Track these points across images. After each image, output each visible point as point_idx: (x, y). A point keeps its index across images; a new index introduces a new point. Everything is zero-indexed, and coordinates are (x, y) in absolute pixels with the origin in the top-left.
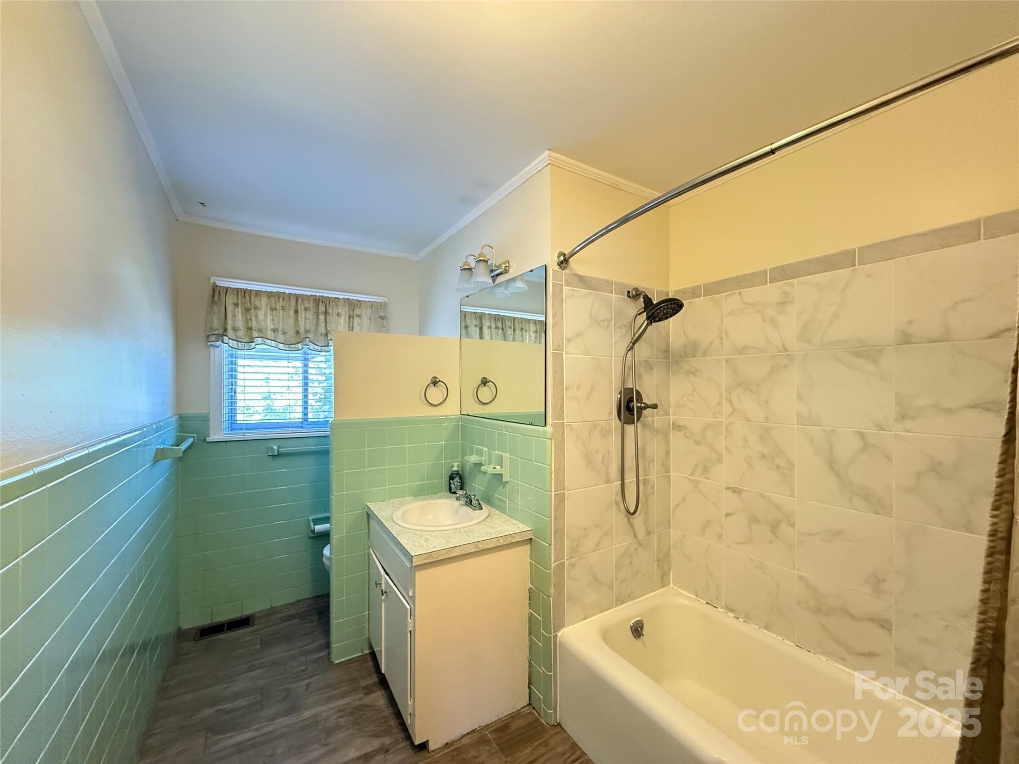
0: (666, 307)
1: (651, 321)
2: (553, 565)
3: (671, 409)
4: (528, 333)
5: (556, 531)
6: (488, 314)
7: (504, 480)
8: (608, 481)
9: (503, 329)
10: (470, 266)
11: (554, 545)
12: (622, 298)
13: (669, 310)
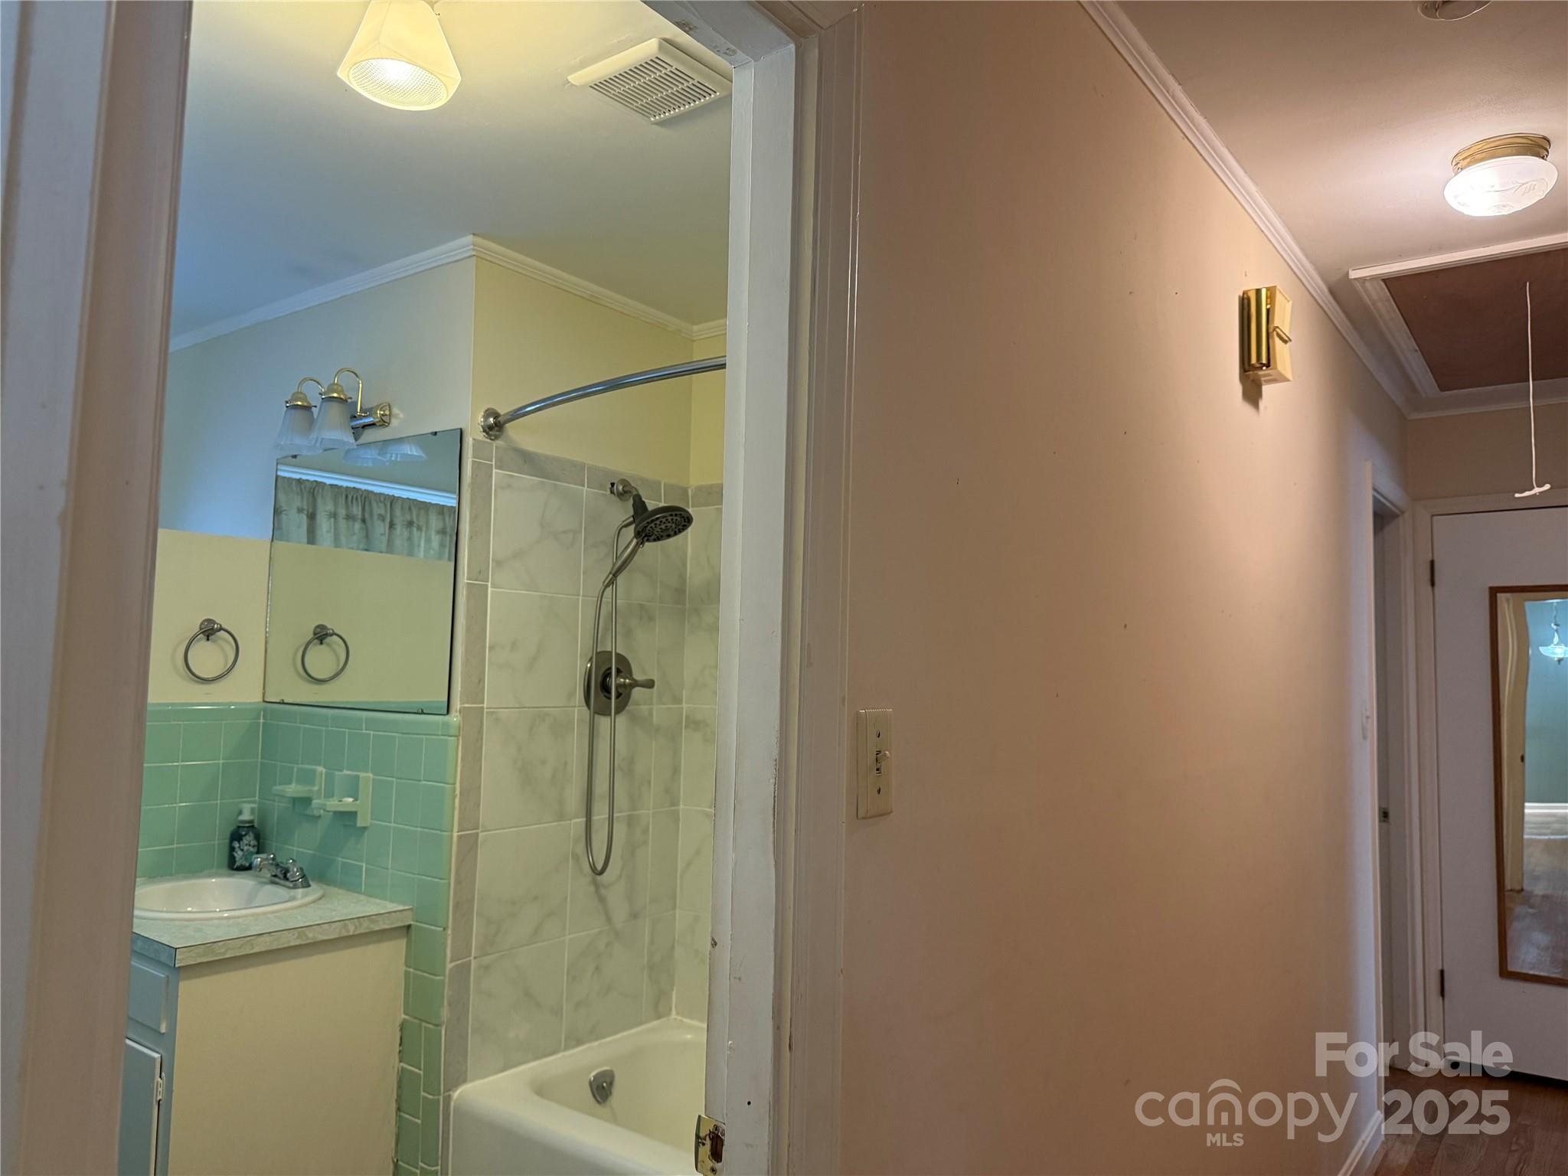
0: (664, 520)
1: (643, 539)
2: (449, 966)
3: (684, 692)
4: (423, 535)
5: (458, 903)
6: (331, 485)
7: (358, 825)
8: (561, 816)
9: (364, 521)
10: (308, 402)
11: (453, 930)
12: (603, 494)
13: (669, 525)
